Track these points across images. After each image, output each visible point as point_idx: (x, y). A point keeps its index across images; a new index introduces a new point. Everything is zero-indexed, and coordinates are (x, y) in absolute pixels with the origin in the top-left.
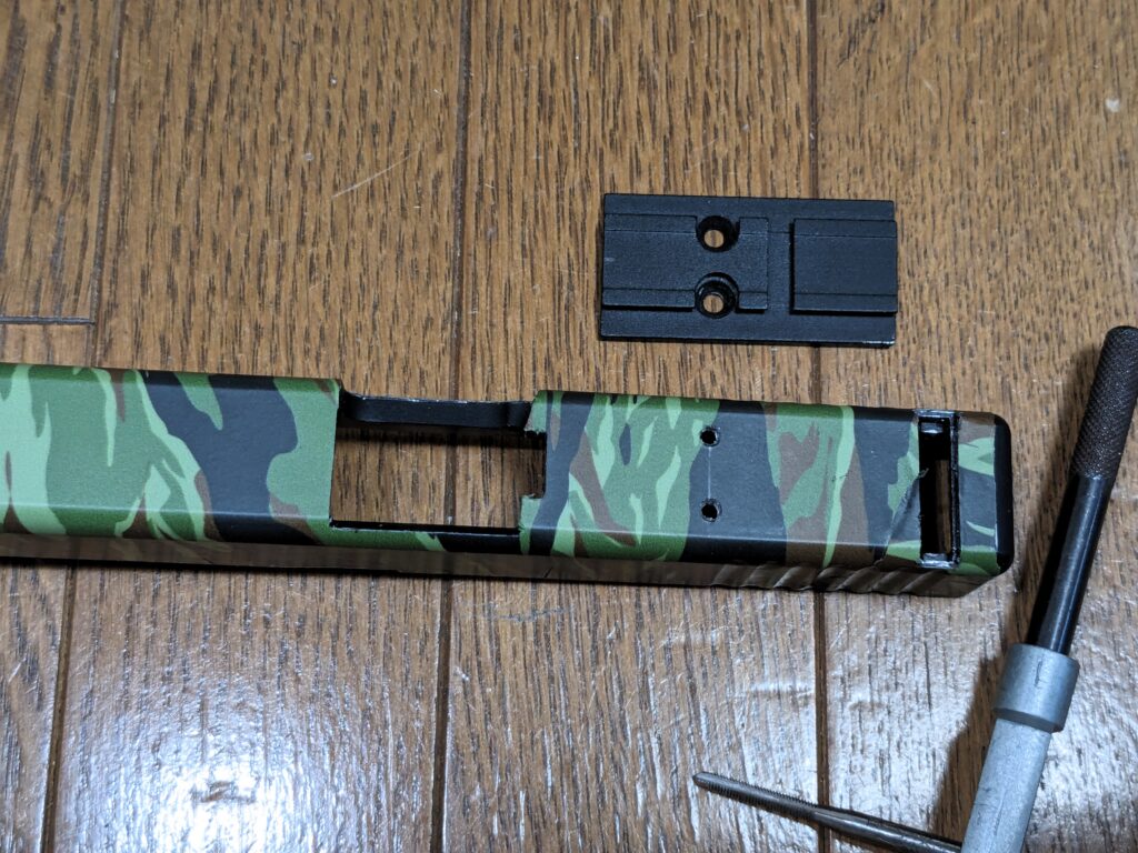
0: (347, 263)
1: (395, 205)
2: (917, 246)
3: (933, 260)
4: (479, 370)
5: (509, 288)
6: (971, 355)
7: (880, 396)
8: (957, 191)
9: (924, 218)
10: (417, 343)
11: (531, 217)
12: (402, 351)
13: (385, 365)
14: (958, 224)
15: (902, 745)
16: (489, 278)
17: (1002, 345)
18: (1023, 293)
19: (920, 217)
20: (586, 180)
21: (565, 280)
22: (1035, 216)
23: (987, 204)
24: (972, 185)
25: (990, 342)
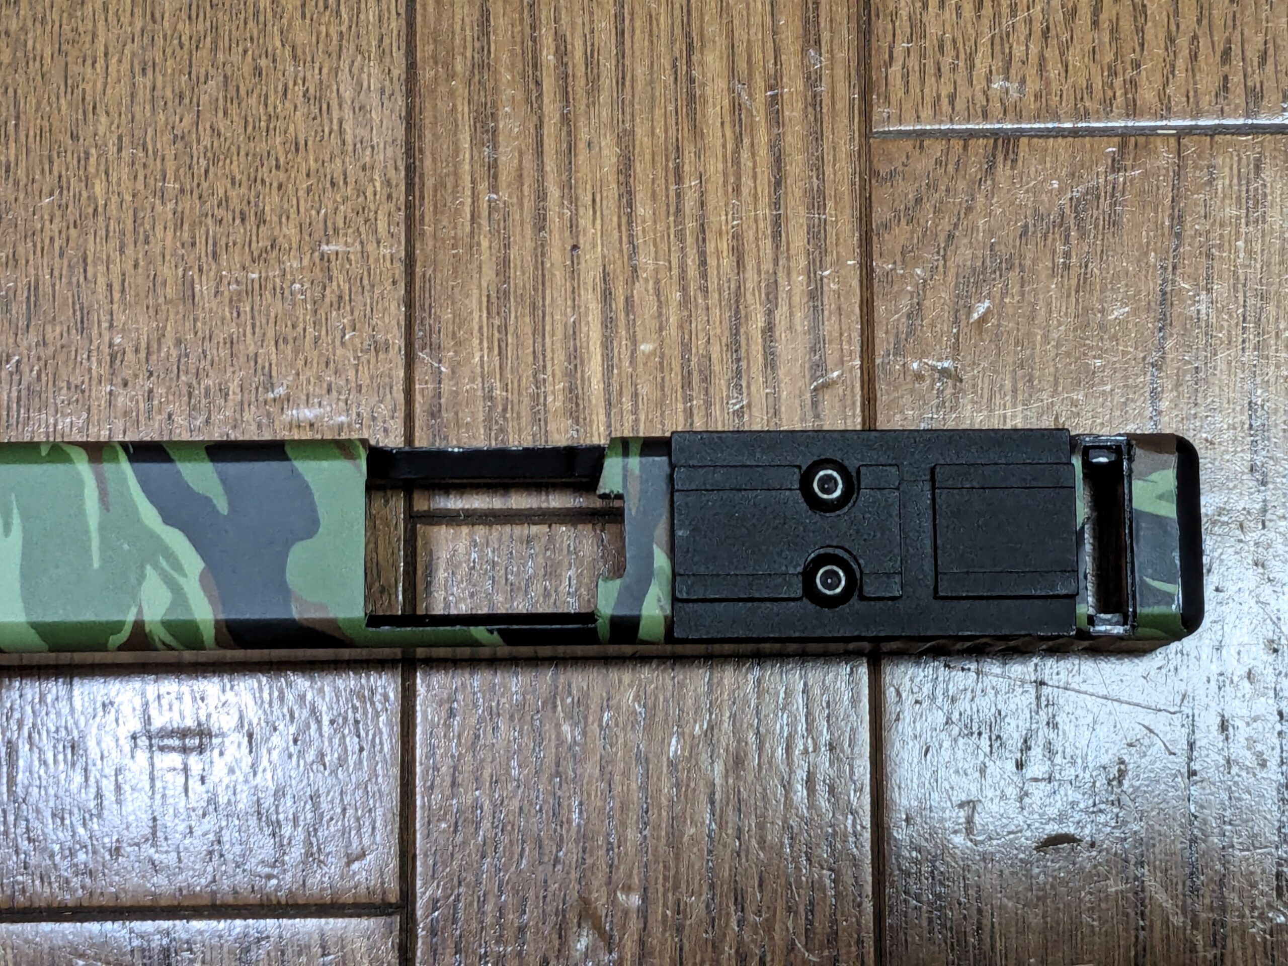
2: (83, 99)
3: (103, 119)
6: (147, 242)
7: (28, 298)
8: (139, 25)
9: (94, 63)
14: (137, 68)
15: (36, 736)
17: (186, 227)
18: (215, 160)
19: (89, 62)
22: (236, 58)
23: (176, 42)
24: (158, 16)
25: (170, 225)
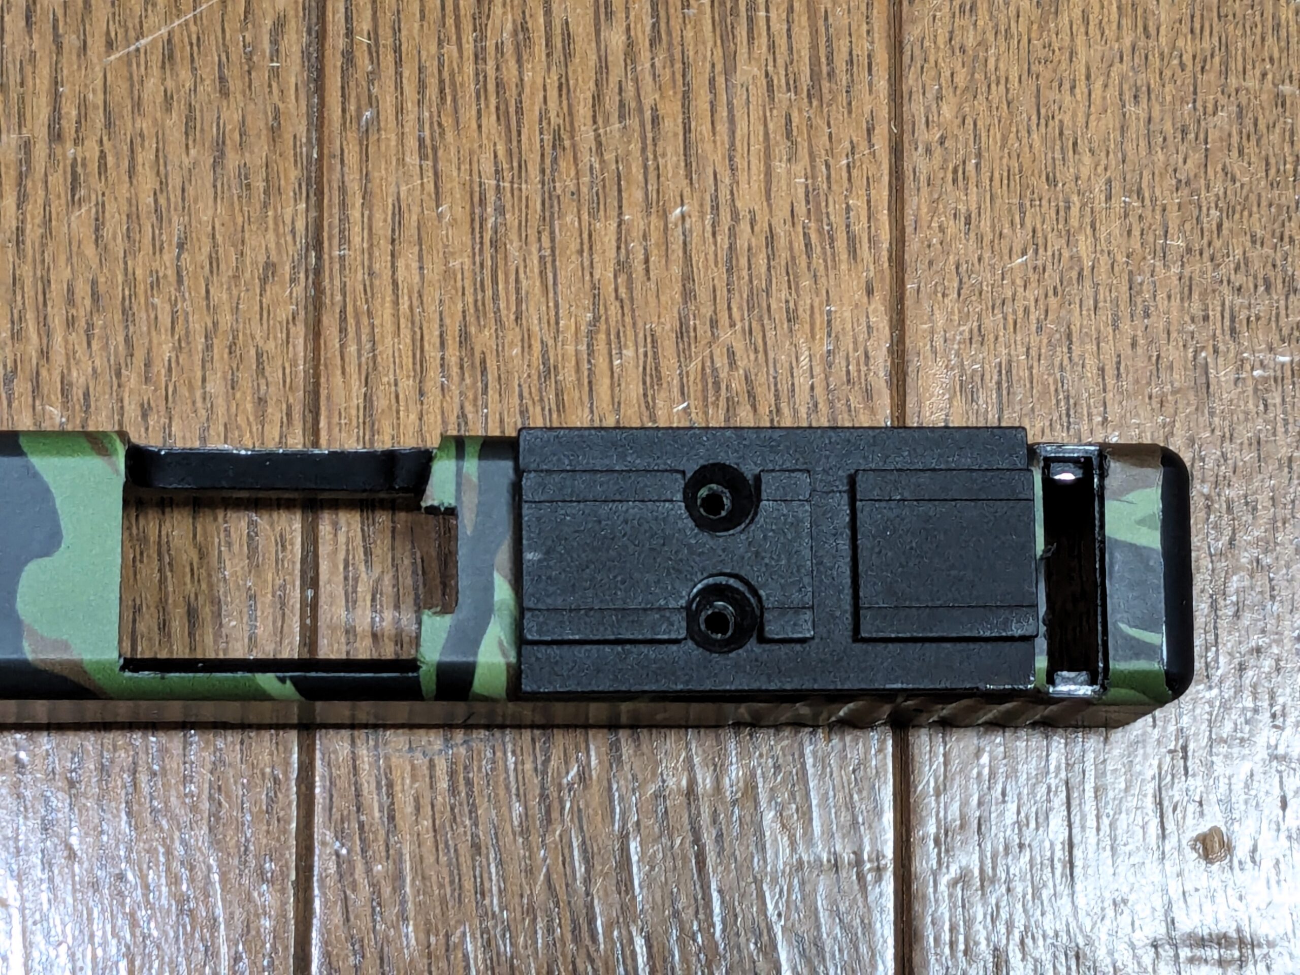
0: (132, 172)
1: (208, 73)
2: (1061, 133)
3: (1087, 159)
4: (352, 348)
5: (398, 211)
6: (1147, 315)
7: (999, 383)
8: (1127, 41)
9: (1073, 88)
10: (250, 306)
11: (432, 91)
12: (226, 319)
13: (200, 342)
14: (1128, 96)
15: (1029, 941)
16: (366, 194)
17: (1195, 296)
18: (1230, 211)
19: (1067, 86)
20: (522, 28)
21: (491, 197)
22: (1252, 83)
23: (1176, 62)
24: (1152, 30)
25: (1176, 291)
